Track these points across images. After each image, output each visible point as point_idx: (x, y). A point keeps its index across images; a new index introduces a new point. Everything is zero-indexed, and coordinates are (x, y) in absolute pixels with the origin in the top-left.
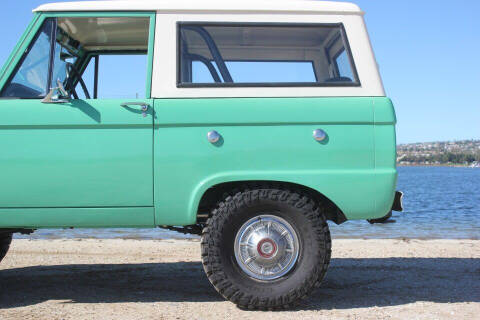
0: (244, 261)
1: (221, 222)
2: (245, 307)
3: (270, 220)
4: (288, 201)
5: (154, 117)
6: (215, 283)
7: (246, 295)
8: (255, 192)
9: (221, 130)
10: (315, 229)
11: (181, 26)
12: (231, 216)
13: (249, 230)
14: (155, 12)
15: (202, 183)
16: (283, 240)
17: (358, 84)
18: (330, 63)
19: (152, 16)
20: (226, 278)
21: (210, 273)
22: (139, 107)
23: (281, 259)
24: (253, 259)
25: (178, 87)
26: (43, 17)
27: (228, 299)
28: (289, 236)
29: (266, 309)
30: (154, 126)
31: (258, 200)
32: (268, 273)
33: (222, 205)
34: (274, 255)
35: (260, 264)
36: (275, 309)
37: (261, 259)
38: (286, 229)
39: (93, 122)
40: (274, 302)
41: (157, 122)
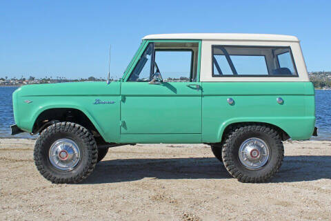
0: (243, 160)
1: (234, 141)
2: (244, 182)
3: (256, 140)
4: (265, 132)
5: (202, 91)
6: (230, 171)
7: (245, 175)
8: (249, 127)
11: (213, 47)
12: (238, 139)
13: (246, 145)
14: (201, 40)
15: (224, 124)
16: (262, 150)
17: (297, 76)
18: (274, 57)
19: (200, 42)
20: (235, 167)
21: (227, 166)
22: (195, 87)
23: (261, 159)
24: (248, 159)
25: (213, 77)
26: (148, 42)
27: (236, 177)
28: (265, 148)
29: (254, 182)
30: (202, 96)
31: (250, 131)
32: (255, 165)
33: (234, 133)
34: (258, 157)
35: (251, 161)
36: (258, 182)
37: (252, 159)
38: (263, 145)
39: (173, 93)
40: (257, 179)
41: (203, 94)
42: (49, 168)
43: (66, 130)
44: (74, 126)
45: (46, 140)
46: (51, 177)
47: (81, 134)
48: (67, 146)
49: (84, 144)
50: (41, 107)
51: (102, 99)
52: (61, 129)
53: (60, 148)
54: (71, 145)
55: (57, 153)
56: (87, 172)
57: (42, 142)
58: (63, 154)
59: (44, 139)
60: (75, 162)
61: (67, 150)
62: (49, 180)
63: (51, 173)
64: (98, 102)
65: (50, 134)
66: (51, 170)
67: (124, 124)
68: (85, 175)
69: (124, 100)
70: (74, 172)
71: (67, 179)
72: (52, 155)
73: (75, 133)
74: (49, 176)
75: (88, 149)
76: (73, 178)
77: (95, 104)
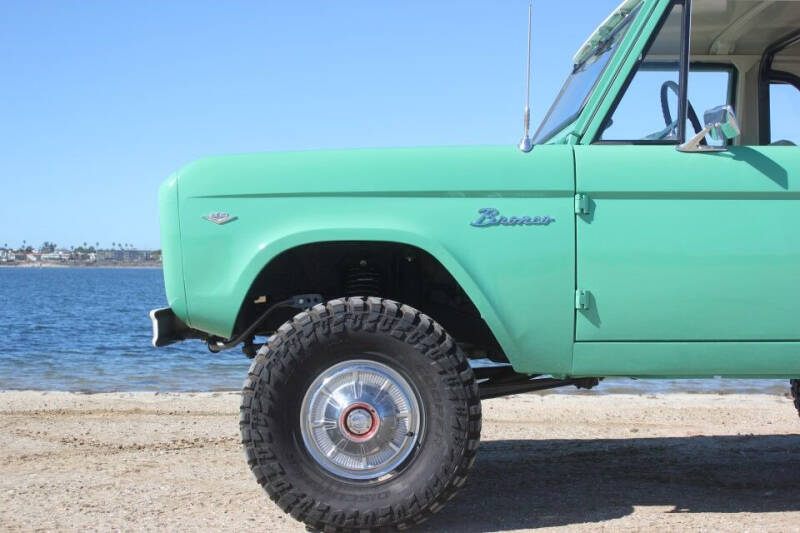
39: (776, 188)
42: (301, 475)
43: (366, 326)
44: (398, 313)
45: (293, 362)
46: (310, 506)
47: (425, 340)
48: (371, 390)
49: (437, 378)
51: (506, 208)
52: (349, 323)
53: (342, 402)
54: (385, 384)
56: (451, 488)
57: (275, 371)
58: (360, 421)
59: (285, 361)
60: (400, 451)
61: (371, 401)
62: (300, 518)
63: (310, 493)
64: (489, 219)
65: (305, 341)
66: (310, 482)
67: (589, 307)
68: (440, 500)
69: (587, 213)
70: (398, 487)
71: (374, 516)
72: (313, 422)
73: (403, 338)
74: (303, 501)
75: (456, 399)
76: (395, 509)
77: (480, 224)
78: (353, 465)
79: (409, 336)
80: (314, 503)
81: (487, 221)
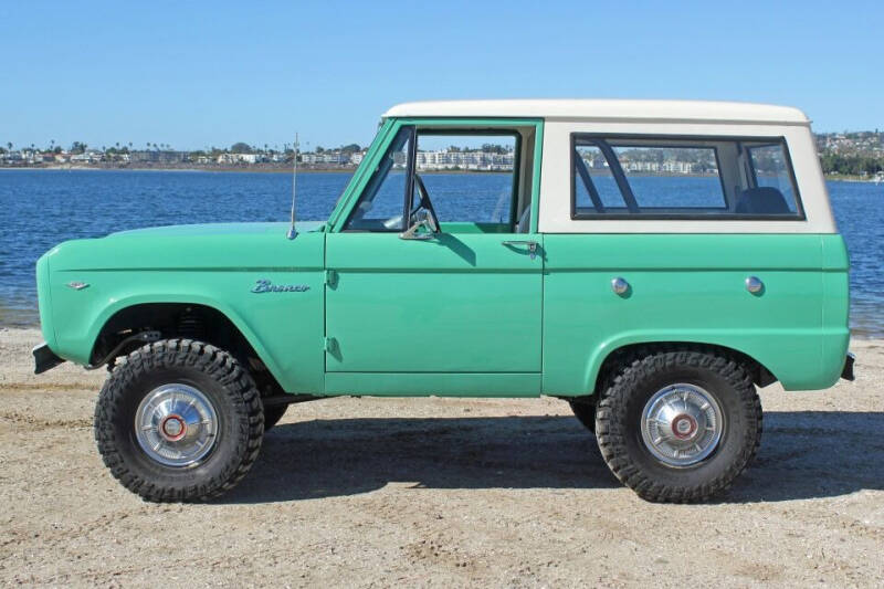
0: (653, 443)
1: (626, 394)
2: (654, 500)
3: (688, 390)
4: (711, 368)
5: (544, 259)
6: (616, 470)
7: (655, 484)
8: (670, 355)
9: (629, 277)
10: (744, 403)
11: (576, 139)
12: (639, 386)
13: (661, 403)
14: (542, 119)
15: (603, 345)
16: (703, 415)
17: (803, 218)
18: (740, 152)
19: (539, 125)
20: (632, 463)
21: (611, 457)
22: (525, 247)
23: (701, 440)
24: (665, 440)
25: (573, 219)
26: (399, 124)
28: (711, 410)
29: (679, 501)
30: (544, 271)
31: (673, 366)
32: (682, 456)
33: (627, 371)
34: (693, 435)
35: (673, 445)
36: (691, 501)
37: (676, 439)
38: (707, 403)
39: (465, 264)
40: (691, 493)
41: (548, 266)
42: (135, 462)
43: (178, 361)
44: (202, 352)
45: (127, 386)
46: (140, 484)
47: (219, 372)
48: (182, 405)
49: (226, 398)
50: (112, 301)
51: (277, 279)
52: (166, 359)
53: (164, 409)
54: (193, 401)
55: (155, 421)
56: (238, 473)
57: (115, 392)
58: (174, 426)
59: (122, 385)
60: (204, 447)
61: (183, 413)
62: (135, 491)
63: (141, 475)
64: (264, 287)
65: (136, 372)
66: (141, 467)
67: (334, 347)
68: (231, 481)
69: (333, 282)
70: (201, 471)
71: (184, 491)
72: (144, 426)
73: (203, 369)
74: (135, 480)
75: (239, 412)
76: (199, 487)
77: (258, 291)
78: (172, 456)
79: (207, 369)
80: (143, 482)
81: (262, 289)
